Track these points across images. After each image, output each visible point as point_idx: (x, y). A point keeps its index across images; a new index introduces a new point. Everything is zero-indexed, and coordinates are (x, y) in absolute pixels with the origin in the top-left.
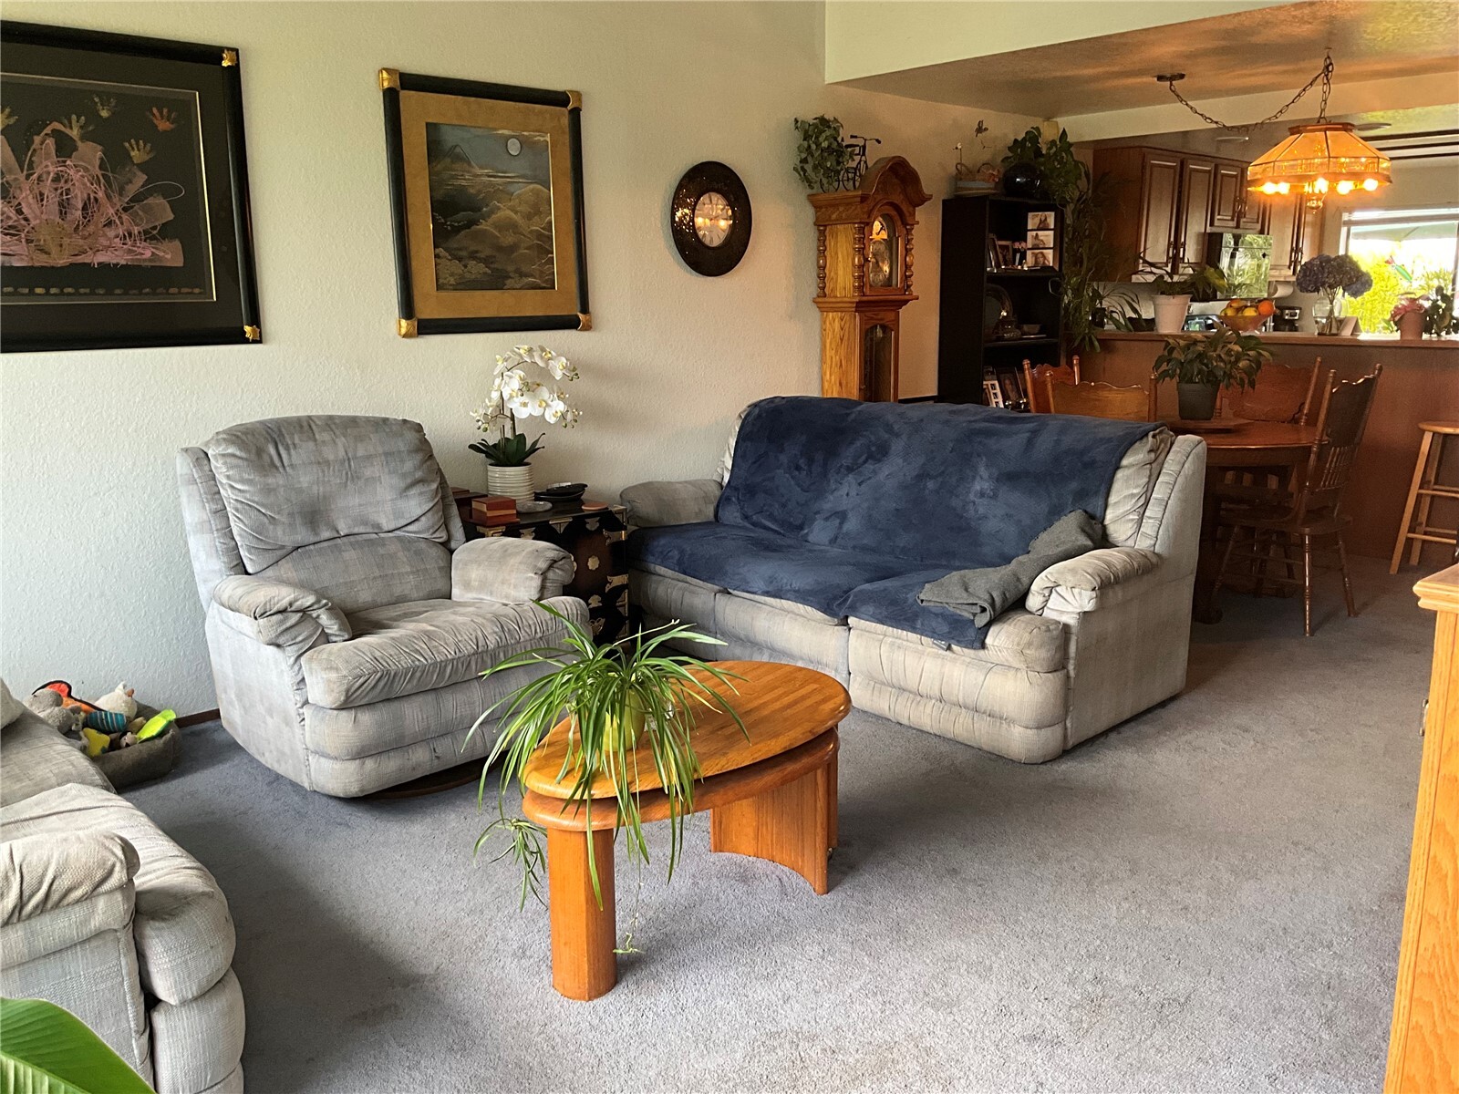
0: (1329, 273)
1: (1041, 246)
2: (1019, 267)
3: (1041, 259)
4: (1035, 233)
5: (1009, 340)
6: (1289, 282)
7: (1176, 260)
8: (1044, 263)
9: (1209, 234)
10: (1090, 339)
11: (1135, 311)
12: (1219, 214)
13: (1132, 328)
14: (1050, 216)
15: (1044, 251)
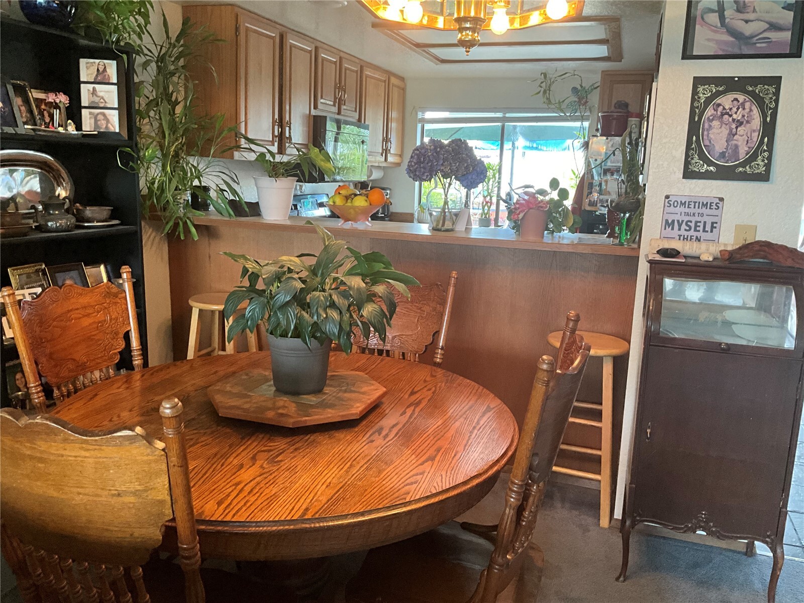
0: (445, 160)
1: (102, 105)
2: (61, 130)
3: (104, 122)
4: (91, 86)
5: (56, 230)
6: (380, 167)
7: (282, 140)
8: (107, 127)
9: (314, 116)
10: (185, 223)
11: (234, 192)
12: (322, 98)
13: (232, 213)
14: (111, 65)
15: (106, 111)
